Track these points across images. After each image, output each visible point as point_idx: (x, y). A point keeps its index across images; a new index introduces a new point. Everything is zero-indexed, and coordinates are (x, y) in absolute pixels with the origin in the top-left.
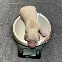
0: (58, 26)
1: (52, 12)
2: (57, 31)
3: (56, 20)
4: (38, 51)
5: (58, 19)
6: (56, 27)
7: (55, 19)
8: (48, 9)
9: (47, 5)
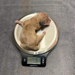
0: (64, 30)
1: (57, 13)
2: (63, 37)
3: (62, 23)
4: (43, 59)
5: (64, 22)
6: (62, 32)
7: (60, 22)
8: (52, 9)
9: (51, 5)
